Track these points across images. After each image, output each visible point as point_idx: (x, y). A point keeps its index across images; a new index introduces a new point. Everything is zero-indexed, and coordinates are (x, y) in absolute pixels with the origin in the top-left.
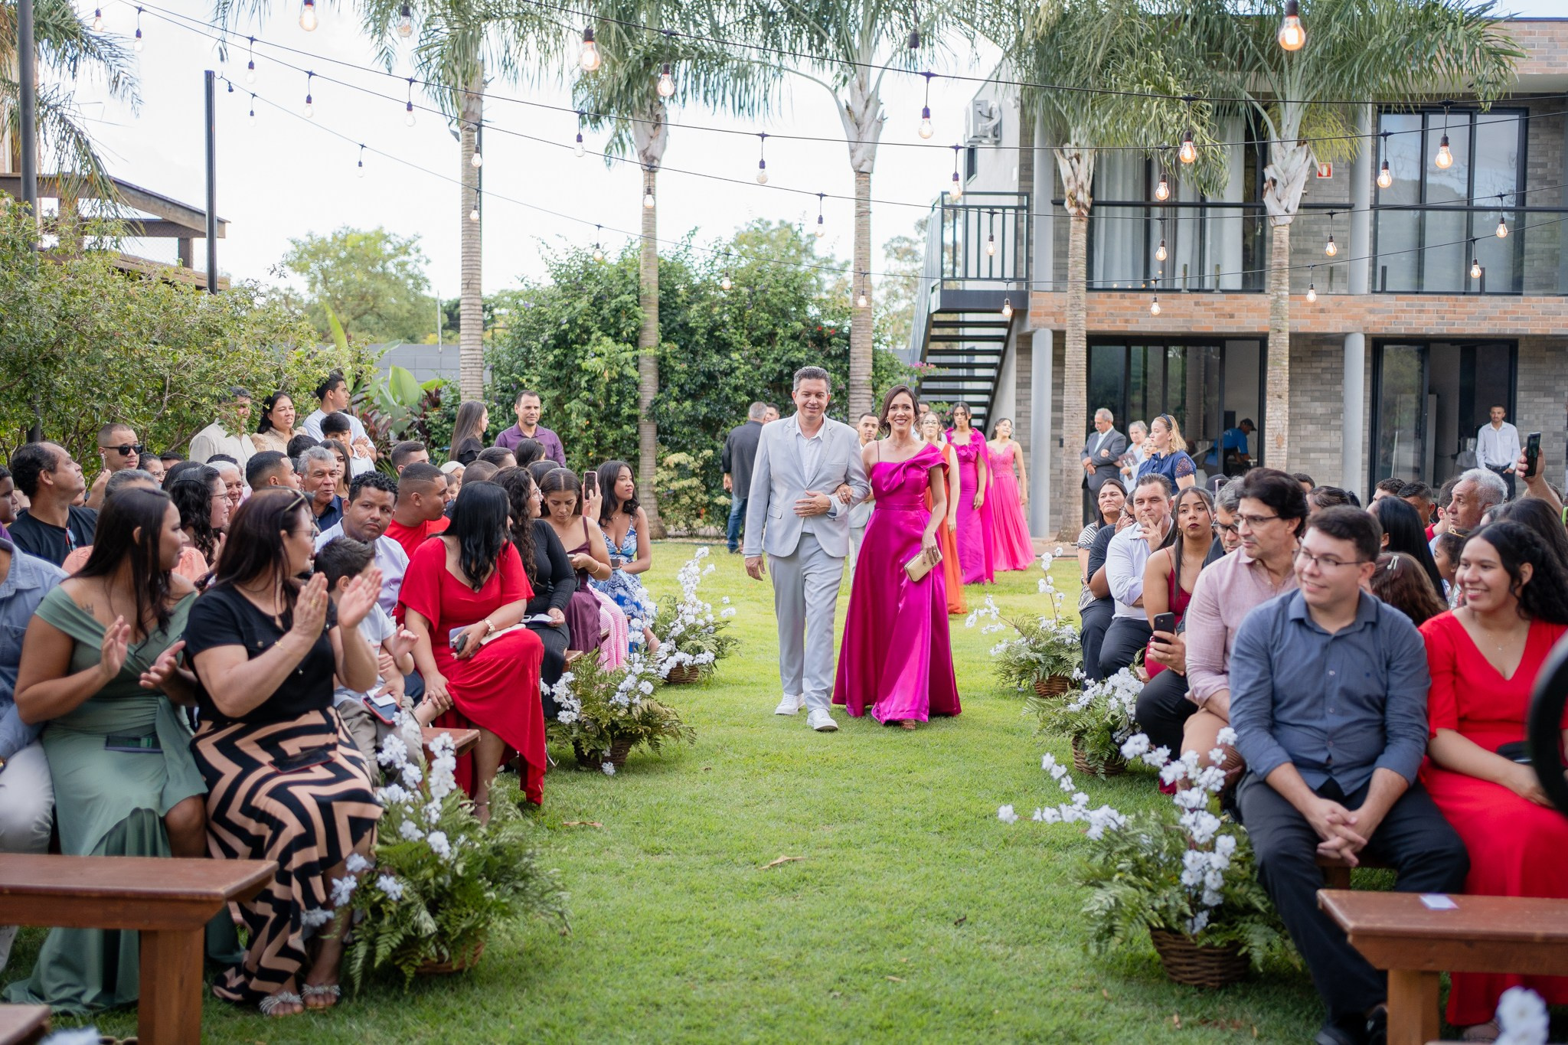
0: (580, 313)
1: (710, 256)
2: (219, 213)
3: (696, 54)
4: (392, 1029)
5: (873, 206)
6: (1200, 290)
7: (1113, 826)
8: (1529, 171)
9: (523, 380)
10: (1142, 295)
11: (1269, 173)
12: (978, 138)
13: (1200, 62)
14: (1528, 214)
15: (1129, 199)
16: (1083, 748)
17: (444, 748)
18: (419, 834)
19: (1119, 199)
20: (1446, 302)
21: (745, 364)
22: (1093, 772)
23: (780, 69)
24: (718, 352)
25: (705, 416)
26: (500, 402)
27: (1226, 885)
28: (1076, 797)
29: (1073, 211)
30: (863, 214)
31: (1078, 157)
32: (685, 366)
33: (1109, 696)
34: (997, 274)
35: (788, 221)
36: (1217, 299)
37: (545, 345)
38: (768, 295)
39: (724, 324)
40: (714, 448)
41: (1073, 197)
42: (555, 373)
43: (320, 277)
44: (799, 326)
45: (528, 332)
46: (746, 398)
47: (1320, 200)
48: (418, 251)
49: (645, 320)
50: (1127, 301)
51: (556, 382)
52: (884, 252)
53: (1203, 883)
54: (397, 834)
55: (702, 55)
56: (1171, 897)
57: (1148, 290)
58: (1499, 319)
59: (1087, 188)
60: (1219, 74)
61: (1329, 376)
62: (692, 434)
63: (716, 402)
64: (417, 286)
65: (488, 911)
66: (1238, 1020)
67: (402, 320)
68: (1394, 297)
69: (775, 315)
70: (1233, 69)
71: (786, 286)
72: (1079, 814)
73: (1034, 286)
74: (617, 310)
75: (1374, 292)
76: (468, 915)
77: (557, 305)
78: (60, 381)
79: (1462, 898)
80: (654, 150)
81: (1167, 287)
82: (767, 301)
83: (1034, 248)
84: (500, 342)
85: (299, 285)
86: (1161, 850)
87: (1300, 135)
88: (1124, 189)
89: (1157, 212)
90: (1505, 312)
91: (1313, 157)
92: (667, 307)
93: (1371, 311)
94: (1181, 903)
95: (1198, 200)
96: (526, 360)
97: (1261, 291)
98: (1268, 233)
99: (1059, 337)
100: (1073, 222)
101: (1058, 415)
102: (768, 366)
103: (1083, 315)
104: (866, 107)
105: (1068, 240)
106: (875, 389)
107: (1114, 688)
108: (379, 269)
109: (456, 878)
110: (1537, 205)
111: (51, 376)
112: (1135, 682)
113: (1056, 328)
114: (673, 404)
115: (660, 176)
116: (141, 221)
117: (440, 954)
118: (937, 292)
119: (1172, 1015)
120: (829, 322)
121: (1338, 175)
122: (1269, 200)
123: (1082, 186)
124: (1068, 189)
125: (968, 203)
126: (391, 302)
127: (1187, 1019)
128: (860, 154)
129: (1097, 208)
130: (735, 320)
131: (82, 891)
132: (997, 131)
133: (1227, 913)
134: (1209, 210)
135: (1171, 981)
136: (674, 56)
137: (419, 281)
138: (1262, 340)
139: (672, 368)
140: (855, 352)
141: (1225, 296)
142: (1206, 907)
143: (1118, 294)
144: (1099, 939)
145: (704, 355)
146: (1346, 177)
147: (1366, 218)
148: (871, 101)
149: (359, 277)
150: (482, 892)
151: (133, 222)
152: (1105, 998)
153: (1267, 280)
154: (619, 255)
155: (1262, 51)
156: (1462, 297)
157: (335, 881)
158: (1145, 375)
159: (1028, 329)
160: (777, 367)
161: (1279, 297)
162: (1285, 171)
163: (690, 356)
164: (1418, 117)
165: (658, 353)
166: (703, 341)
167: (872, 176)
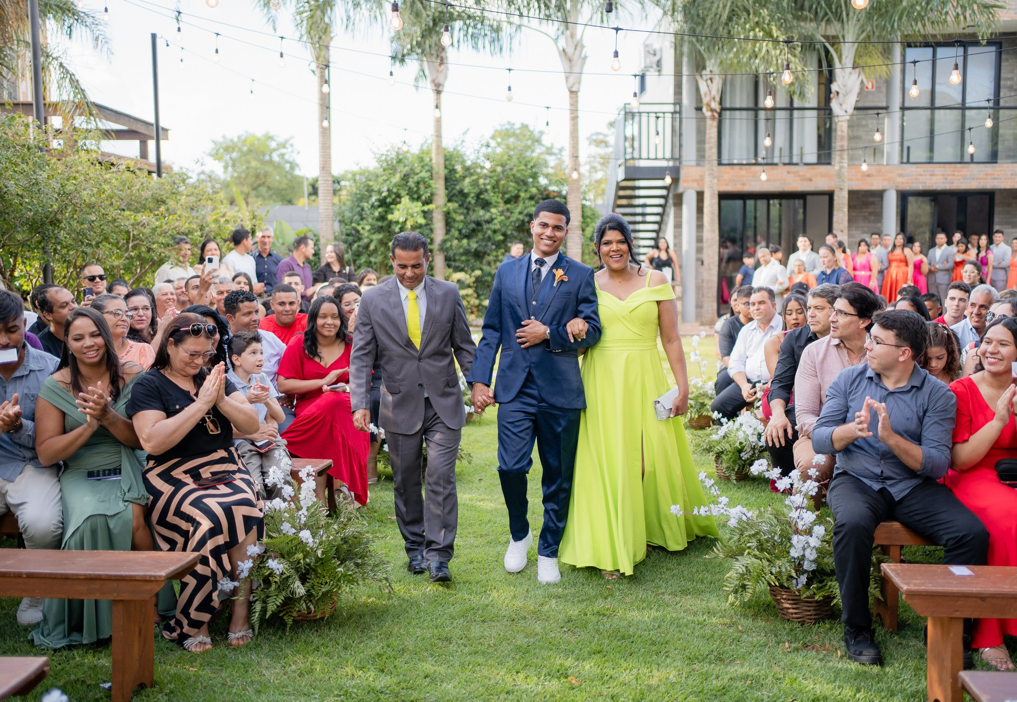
0: (395, 185)
1: (477, 147)
2: (162, 124)
3: (466, 17)
4: (279, 658)
5: (580, 114)
6: (791, 164)
7: (744, 518)
8: (1002, 83)
9: (359, 228)
10: (754, 168)
11: (834, 87)
12: (647, 68)
13: (790, 17)
14: (1001, 112)
15: (744, 105)
16: (721, 463)
17: (308, 475)
18: (294, 531)
19: (738, 105)
20: (949, 169)
21: (501, 215)
22: (728, 479)
23: (520, 26)
24: (483, 208)
25: (476, 250)
26: (345, 242)
27: (819, 557)
28: (720, 499)
29: (708, 114)
30: (574, 119)
31: (711, 79)
33: (737, 430)
34: (660, 156)
35: (526, 123)
36: (801, 169)
37: (373, 206)
38: (514, 171)
39: (486, 191)
40: (481, 269)
41: (708, 105)
42: (380, 224)
43: (230, 163)
44: (534, 190)
45: (362, 198)
46: (501, 238)
47: (867, 105)
48: (292, 145)
49: (436, 188)
50: (744, 171)
51: (380, 229)
52: (588, 142)
53: (804, 556)
54: (279, 531)
55: (469, 17)
56: (784, 566)
57: (756, 164)
58: (983, 179)
59: (718, 99)
60: (802, 24)
61: (873, 218)
62: (468, 261)
63: (483, 240)
64: (292, 168)
65: (339, 580)
66: (827, 645)
67: (283, 190)
68: (915, 166)
69: (518, 184)
70: (811, 20)
71: (526, 165)
72: (722, 511)
73: (684, 163)
74: (418, 183)
75: (902, 163)
76: (326, 583)
77: (381, 180)
78: (62, 234)
79: (977, 568)
80: (440, 80)
81: (769, 161)
82: (514, 175)
83: (684, 138)
84: (344, 204)
85: (217, 168)
86: (776, 534)
87: (854, 62)
88: (742, 99)
89: (762, 115)
90: (987, 175)
91: (863, 77)
92: (450, 180)
93: (900, 175)
94: (789, 568)
95: (788, 107)
96: (361, 215)
97: (829, 164)
98: (833, 126)
99: (700, 195)
100: (709, 122)
101: (700, 245)
102: (515, 216)
103: (715, 181)
104: (575, 49)
105: (705, 133)
106: (583, 230)
107: (741, 425)
108: (267, 158)
109: (318, 559)
110: (1008, 105)
111: (56, 232)
112: (755, 420)
113: (699, 189)
114: (455, 242)
115: (443, 95)
116: (113, 131)
117: (308, 608)
118: (622, 169)
119: (784, 642)
120: (553, 188)
121: (878, 88)
122: (834, 105)
123: (714, 98)
124: (705, 100)
125: (641, 110)
126: (276, 179)
127: (793, 645)
128: (572, 79)
129: (724, 112)
130: (494, 188)
131: (73, 575)
132: (659, 63)
133: (818, 576)
134: (796, 113)
135: (784, 619)
136: (452, 18)
137: (293, 165)
138: (830, 195)
139: (454, 220)
141: (806, 167)
142: (806, 571)
143: (738, 167)
144: (736, 592)
145: (474, 211)
146: (884, 90)
147: (897, 115)
148: (579, 46)
149: (254, 164)
150: (335, 568)
151: (107, 131)
152: (740, 631)
153: (833, 156)
154: (419, 147)
155: (830, 9)
156: (958, 165)
157: (239, 563)
158: (755, 218)
159: (680, 190)
160: (521, 217)
161: (841, 167)
162: (845, 86)
163: (465, 211)
164: (930, 50)
165: (445, 209)
166: (473, 202)
167: (579, 94)
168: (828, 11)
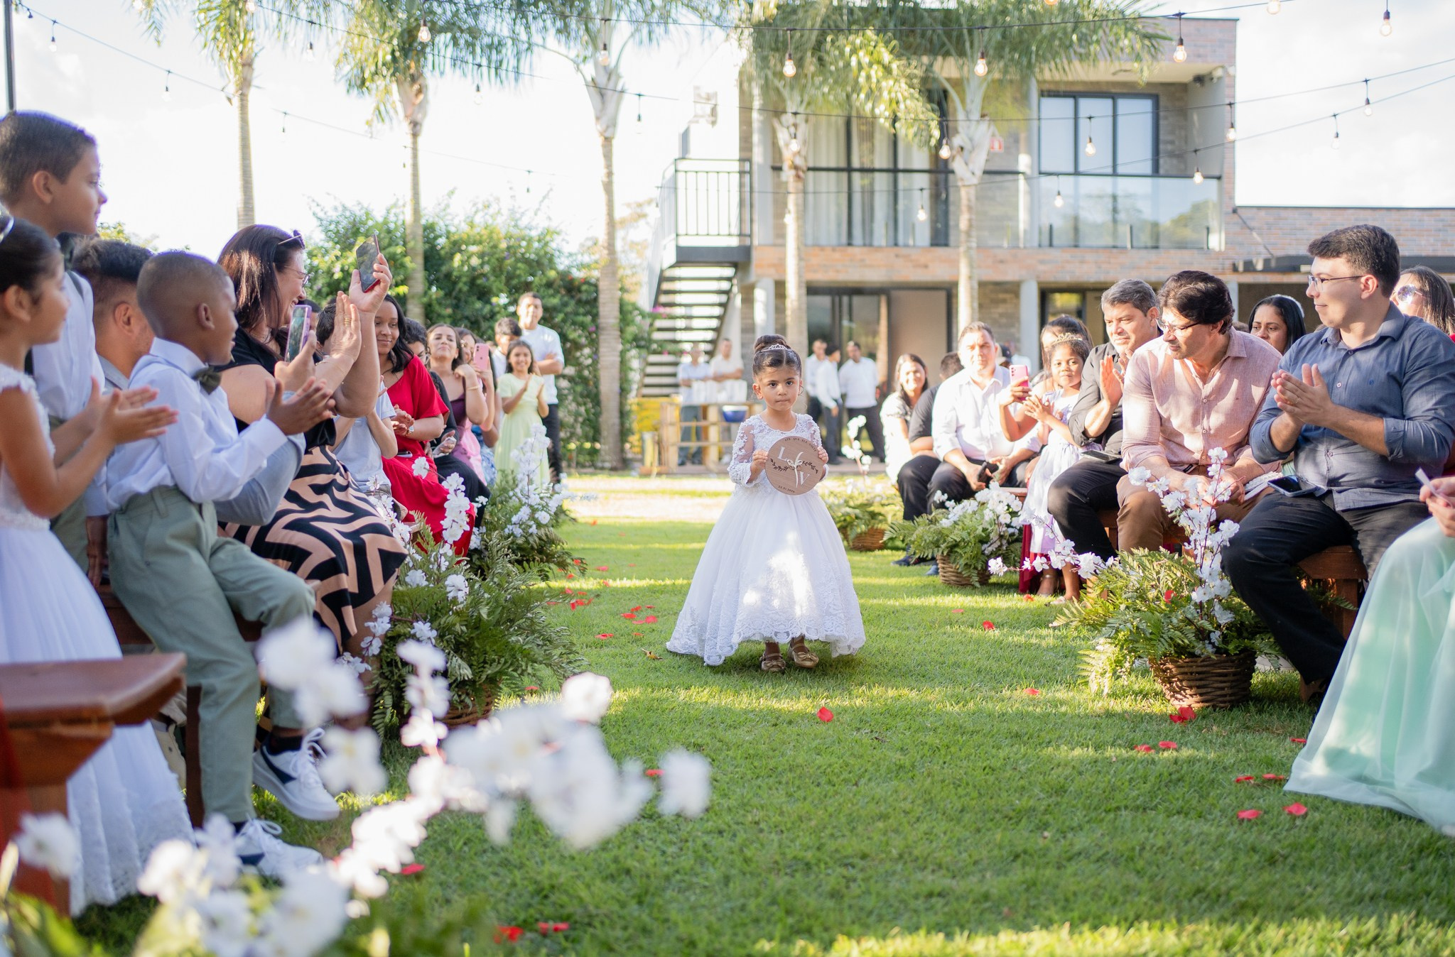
6: (896, 246)
8: (1162, 147)
10: (848, 250)
11: (957, 142)
15: (834, 165)
19: (824, 165)
20: (1103, 255)
23: (530, 44)
24: (479, 299)
29: (791, 174)
31: (794, 125)
32: (449, 311)
34: (725, 231)
36: (914, 253)
38: (524, 250)
39: (484, 275)
41: (791, 162)
44: (552, 274)
47: (995, 168)
49: (413, 268)
50: (837, 255)
57: (851, 245)
58: (1143, 269)
59: (803, 153)
61: (1006, 321)
68: (1060, 250)
71: (538, 241)
73: (757, 242)
75: (1041, 248)
77: (331, 256)
80: (418, 116)
81: (867, 243)
82: (523, 254)
83: (756, 210)
87: (983, 108)
88: (831, 156)
89: (856, 177)
90: (1148, 264)
91: (993, 129)
92: (431, 259)
93: (1042, 262)
95: (891, 166)
97: (946, 245)
98: (952, 198)
99: (780, 287)
100: (792, 183)
103: (803, 264)
104: (609, 79)
106: (622, 331)
113: (777, 277)
115: (420, 140)
118: (673, 248)
120: (577, 273)
121: (1007, 148)
122: (958, 165)
123: (799, 152)
124: (786, 155)
128: (604, 121)
130: (494, 270)
132: (714, 112)
134: (901, 176)
140: (603, 298)
141: (918, 250)
143: (827, 249)
145: (466, 302)
146: (1014, 151)
148: (611, 73)
153: (950, 236)
154: (384, 212)
155: (949, 37)
156: (1113, 251)
159: (749, 282)
161: (969, 248)
162: (971, 140)
163: (454, 302)
164: (1070, 101)
165: (425, 300)
166: (465, 288)
167: (614, 142)
168: (945, 40)
